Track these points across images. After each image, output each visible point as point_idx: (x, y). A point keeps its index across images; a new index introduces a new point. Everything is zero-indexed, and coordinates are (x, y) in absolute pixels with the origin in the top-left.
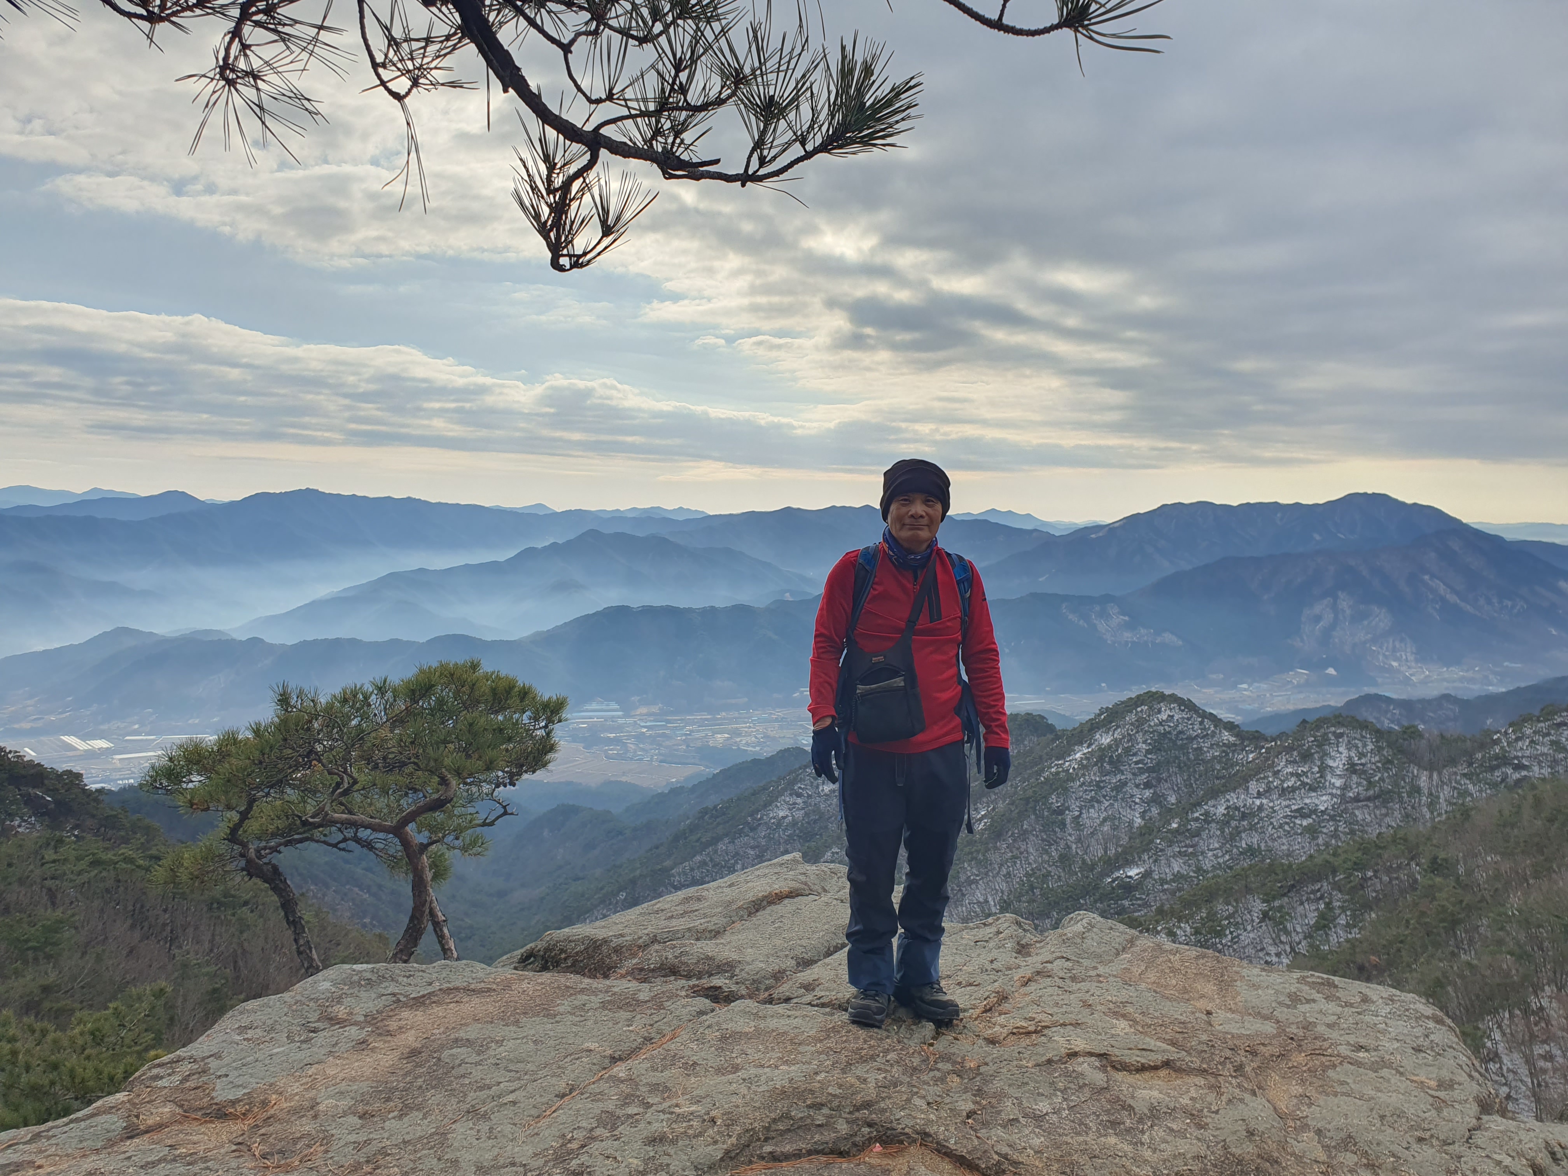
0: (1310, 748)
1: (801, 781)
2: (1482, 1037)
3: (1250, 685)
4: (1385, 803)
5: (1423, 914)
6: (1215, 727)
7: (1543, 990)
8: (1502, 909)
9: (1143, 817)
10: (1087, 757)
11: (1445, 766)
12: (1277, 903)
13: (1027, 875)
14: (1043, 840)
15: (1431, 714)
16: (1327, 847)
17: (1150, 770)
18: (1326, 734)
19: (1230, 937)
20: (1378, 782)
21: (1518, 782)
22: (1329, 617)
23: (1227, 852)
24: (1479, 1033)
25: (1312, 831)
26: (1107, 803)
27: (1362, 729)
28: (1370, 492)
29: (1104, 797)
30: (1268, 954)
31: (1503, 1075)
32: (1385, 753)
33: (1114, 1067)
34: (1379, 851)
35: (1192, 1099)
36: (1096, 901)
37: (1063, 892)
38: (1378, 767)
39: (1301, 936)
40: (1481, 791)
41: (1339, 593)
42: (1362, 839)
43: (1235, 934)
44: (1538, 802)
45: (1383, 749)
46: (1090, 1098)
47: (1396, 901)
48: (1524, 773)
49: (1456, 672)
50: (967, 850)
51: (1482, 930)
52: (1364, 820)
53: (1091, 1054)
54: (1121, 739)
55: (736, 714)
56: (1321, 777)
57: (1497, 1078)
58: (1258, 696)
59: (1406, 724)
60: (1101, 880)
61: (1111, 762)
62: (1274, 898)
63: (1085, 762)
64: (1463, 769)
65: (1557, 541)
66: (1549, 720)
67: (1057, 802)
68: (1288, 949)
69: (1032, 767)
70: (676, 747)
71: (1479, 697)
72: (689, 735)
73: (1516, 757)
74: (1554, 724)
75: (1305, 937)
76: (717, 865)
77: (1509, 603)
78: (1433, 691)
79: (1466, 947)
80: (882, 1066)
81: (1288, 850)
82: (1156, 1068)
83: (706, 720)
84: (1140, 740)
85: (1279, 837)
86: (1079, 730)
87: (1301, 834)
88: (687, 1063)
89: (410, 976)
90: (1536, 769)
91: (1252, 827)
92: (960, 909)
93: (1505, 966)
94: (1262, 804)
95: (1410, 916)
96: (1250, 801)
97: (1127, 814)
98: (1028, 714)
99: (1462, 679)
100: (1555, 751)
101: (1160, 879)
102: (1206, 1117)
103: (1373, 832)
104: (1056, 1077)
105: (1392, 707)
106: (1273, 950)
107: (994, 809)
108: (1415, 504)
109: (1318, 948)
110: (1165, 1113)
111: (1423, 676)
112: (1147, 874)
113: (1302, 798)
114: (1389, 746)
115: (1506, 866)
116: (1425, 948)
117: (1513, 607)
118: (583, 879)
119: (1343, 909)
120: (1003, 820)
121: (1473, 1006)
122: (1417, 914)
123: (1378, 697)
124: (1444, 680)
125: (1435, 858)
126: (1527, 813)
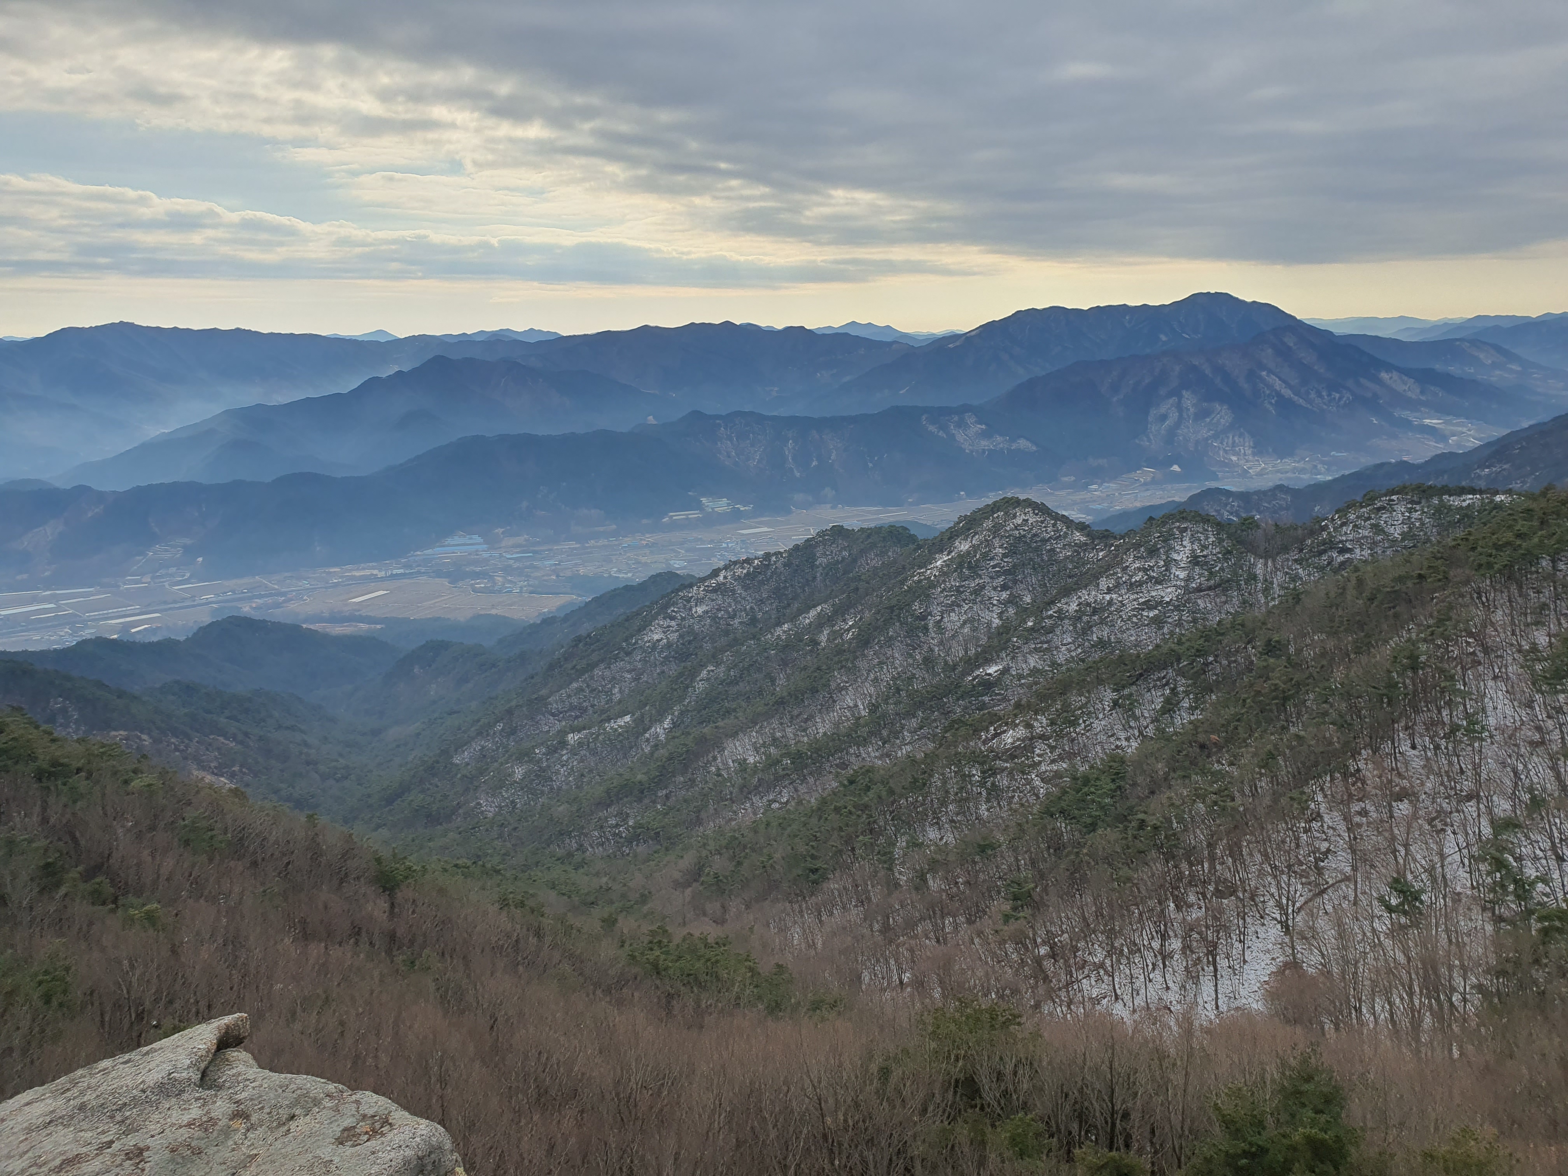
0: (1156, 544)
1: (674, 604)
2: (1307, 801)
3: (1100, 485)
4: (1225, 590)
5: (1258, 693)
6: (1067, 528)
7: (1360, 754)
8: (1327, 684)
9: (1000, 618)
10: (947, 564)
11: (1278, 554)
12: (1126, 692)
13: (894, 679)
14: (907, 645)
15: (1266, 505)
16: (1172, 636)
17: (1006, 573)
18: (1171, 529)
19: (1083, 725)
20: (1218, 572)
21: (1342, 564)
22: (1174, 416)
23: (1079, 645)
24: (1305, 798)
25: (1158, 622)
26: (966, 607)
27: (1204, 523)
28: (1213, 291)
29: (964, 600)
30: (1119, 739)
31: (1324, 832)
32: (1225, 544)
34: (1220, 638)
36: (958, 699)
37: (927, 692)
38: (1218, 558)
39: (1148, 720)
40: (1309, 575)
41: (1184, 392)
42: (1205, 627)
43: (1087, 723)
44: (1360, 582)
45: (1223, 540)
47: (1234, 683)
48: (1347, 556)
49: (1289, 464)
50: (836, 659)
51: (1308, 703)
52: (1205, 608)
54: (979, 545)
55: (606, 542)
56: (1166, 570)
57: (1319, 835)
58: (1108, 496)
59: (1244, 515)
60: (962, 679)
61: (970, 568)
62: (1124, 687)
63: (945, 569)
64: (1294, 555)
65: (1380, 334)
66: (1370, 505)
67: (920, 608)
68: (1136, 733)
69: (896, 577)
70: (545, 578)
71: (1310, 486)
72: (559, 564)
73: (1341, 542)
74: (1374, 508)
75: (1152, 722)
76: (595, 690)
77: (1337, 395)
78: (1268, 482)
79: (1294, 720)
81: (1136, 640)
83: (575, 549)
84: (997, 545)
85: (1128, 629)
86: (939, 539)
87: (1147, 625)
90: (1358, 551)
91: (1102, 622)
92: (831, 715)
93: (1327, 735)
94: (1111, 599)
95: (1246, 696)
96: (1101, 597)
97: (986, 616)
98: (892, 526)
99: (1294, 470)
100: (1374, 533)
101: (1018, 674)
103: (1214, 620)
105: (1231, 500)
106: (1122, 735)
107: (861, 619)
108: (1254, 302)
109: (1163, 731)
111: (1259, 468)
112: (1005, 671)
113: (1148, 591)
114: (1228, 537)
115: (1330, 644)
116: (1259, 724)
117: (1340, 399)
118: (459, 712)
119: (1187, 693)
120: (869, 629)
121: (1299, 773)
122: (1252, 694)
123: (1218, 491)
124: (1278, 471)
125: (1270, 640)
126: (1351, 593)
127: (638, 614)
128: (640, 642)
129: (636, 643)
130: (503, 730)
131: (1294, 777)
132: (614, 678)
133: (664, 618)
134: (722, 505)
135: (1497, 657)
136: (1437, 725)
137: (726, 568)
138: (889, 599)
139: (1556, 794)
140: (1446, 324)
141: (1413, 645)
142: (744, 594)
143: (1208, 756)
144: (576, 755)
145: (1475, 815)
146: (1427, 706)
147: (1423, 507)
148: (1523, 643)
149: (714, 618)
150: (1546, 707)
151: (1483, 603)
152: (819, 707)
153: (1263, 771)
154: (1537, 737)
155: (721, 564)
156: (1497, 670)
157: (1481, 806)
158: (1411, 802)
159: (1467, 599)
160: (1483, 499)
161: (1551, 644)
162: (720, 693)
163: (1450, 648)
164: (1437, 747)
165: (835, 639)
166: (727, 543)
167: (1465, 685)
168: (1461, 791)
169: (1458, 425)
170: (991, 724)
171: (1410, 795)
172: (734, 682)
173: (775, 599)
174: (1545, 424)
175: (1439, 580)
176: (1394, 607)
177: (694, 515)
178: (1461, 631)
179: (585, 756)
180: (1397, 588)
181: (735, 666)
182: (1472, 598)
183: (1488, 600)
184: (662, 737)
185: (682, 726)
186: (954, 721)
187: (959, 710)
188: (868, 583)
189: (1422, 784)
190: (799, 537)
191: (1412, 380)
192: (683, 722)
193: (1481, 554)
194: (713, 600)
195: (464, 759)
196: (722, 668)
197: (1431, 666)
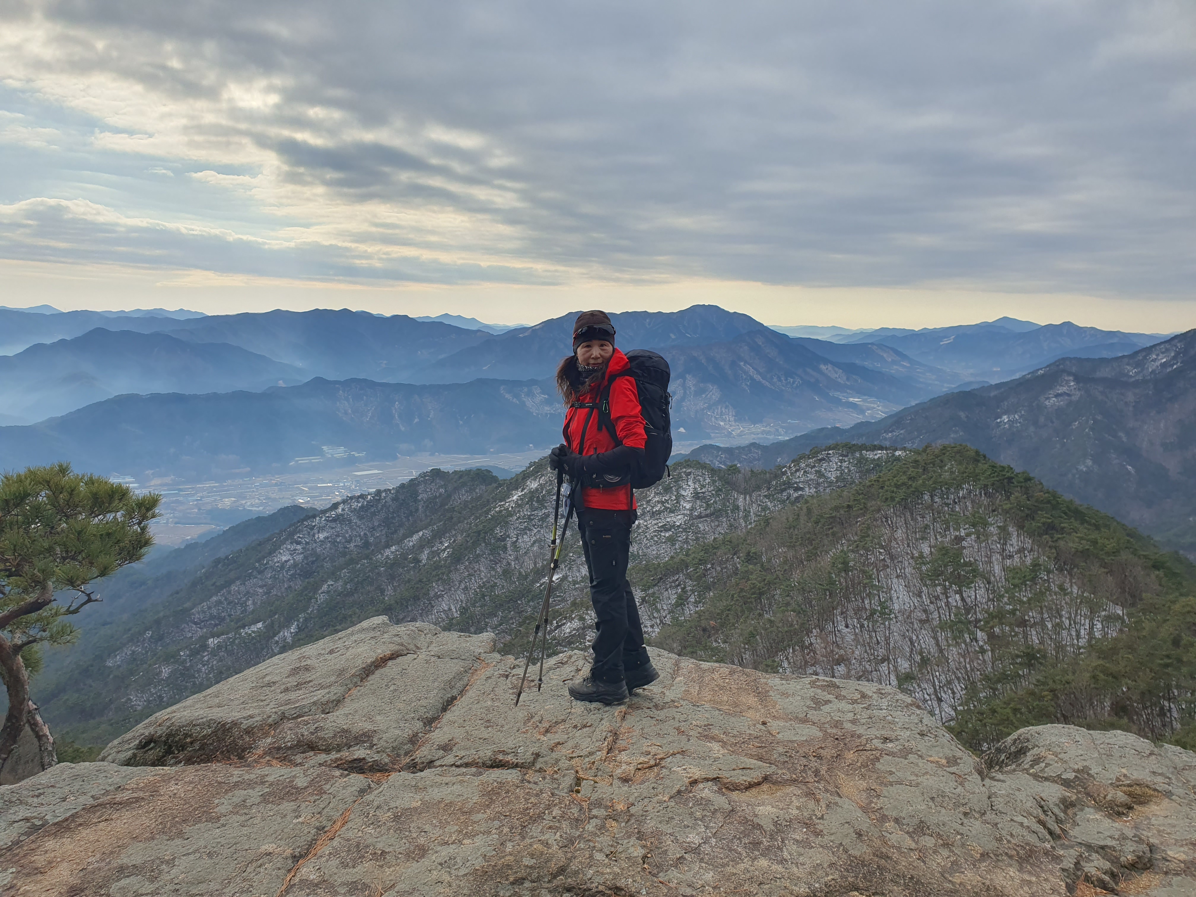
0: (670, 483)
1: (299, 532)
2: (777, 666)
4: (717, 517)
5: (742, 590)
7: (812, 632)
8: (788, 583)
10: (521, 498)
11: (753, 491)
12: (651, 591)
13: (480, 587)
14: (491, 561)
15: (744, 457)
16: (682, 550)
18: (680, 473)
20: (713, 504)
21: (797, 498)
22: (680, 392)
25: (672, 540)
26: (536, 531)
27: (702, 469)
28: (706, 304)
29: (534, 526)
32: (717, 484)
33: (727, 788)
34: (715, 550)
35: (798, 808)
36: (529, 601)
37: (506, 596)
38: (713, 494)
39: (666, 612)
40: (775, 506)
41: (687, 376)
42: (704, 543)
44: (809, 511)
45: (716, 481)
46: (725, 822)
47: (725, 583)
48: (800, 493)
49: (759, 428)
50: (434, 573)
51: (776, 597)
52: (704, 530)
53: (707, 780)
54: (545, 484)
55: (241, 482)
56: (677, 503)
59: (729, 464)
60: (532, 586)
61: (538, 501)
62: (649, 588)
63: (520, 502)
64: (764, 492)
65: (819, 338)
66: (814, 457)
67: (501, 532)
68: (658, 621)
69: (482, 508)
71: (774, 444)
72: (200, 500)
73: (796, 483)
74: (818, 459)
75: (669, 613)
77: (792, 380)
78: (745, 441)
79: (767, 609)
80: (552, 824)
81: (657, 554)
82: (759, 784)
85: (651, 546)
86: (515, 479)
87: (664, 542)
88: (375, 853)
89: (40, 794)
90: (807, 489)
92: (430, 617)
93: (790, 620)
95: (734, 592)
98: (478, 470)
99: (763, 432)
100: (818, 477)
101: (573, 580)
102: (818, 824)
103: (710, 538)
104: (691, 808)
105: (720, 453)
107: (454, 541)
108: (735, 313)
109: (677, 619)
110: (786, 826)
111: (739, 431)
112: (564, 578)
113: (665, 518)
114: (719, 479)
115: (790, 554)
116: (743, 612)
117: (794, 382)
118: (111, 623)
119: (693, 591)
120: (461, 549)
121: (772, 647)
122: (738, 590)
123: (712, 446)
124: (752, 433)
125: (749, 552)
126: (803, 518)
127: (269, 539)
128: (270, 562)
129: (267, 563)
130: (151, 637)
131: (768, 650)
132: (248, 592)
133: (292, 543)
134: (340, 452)
135: (898, 562)
136: (861, 610)
137: (344, 502)
138: (476, 525)
139: (936, 655)
140: (862, 332)
141: (845, 554)
142: (359, 522)
143: (709, 637)
144: (216, 656)
145: (887, 672)
146: (855, 597)
147: (849, 459)
148: (915, 552)
149: (334, 543)
150: (929, 596)
151: (889, 525)
152: (420, 611)
153: (747, 646)
154: (924, 617)
155: (339, 499)
156: (899, 571)
157: (891, 666)
158: (846, 665)
159: (879, 523)
160: (888, 453)
161: (931, 552)
162: (338, 603)
163: (869, 557)
164: (862, 626)
165: (434, 557)
166: (344, 483)
167: (879, 582)
168: (878, 656)
169: (871, 402)
170: (554, 618)
171: (845, 661)
172: (351, 594)
173: (384, 526)
174: (925, 403)
175: (861, 509)
176: (832, 528)
177: (315, 459)
178: (876, 544)
179: (223, 656)
180: (834, 515)
181: (351, 581)
182: (882, 521)
183: (892, 523)
184: (289, 640)
185: (306, 630)
186: (526, 618)
187: (529, 610)
188: (460, 513)
189: (853, 652)
190: (405, 479)
191: (841, 371)
192: (307, 627)
193: (887, 491)
194: (333, 528)
195: (116, 662)
196: (340, 583)
197: (857, 569)
